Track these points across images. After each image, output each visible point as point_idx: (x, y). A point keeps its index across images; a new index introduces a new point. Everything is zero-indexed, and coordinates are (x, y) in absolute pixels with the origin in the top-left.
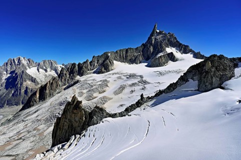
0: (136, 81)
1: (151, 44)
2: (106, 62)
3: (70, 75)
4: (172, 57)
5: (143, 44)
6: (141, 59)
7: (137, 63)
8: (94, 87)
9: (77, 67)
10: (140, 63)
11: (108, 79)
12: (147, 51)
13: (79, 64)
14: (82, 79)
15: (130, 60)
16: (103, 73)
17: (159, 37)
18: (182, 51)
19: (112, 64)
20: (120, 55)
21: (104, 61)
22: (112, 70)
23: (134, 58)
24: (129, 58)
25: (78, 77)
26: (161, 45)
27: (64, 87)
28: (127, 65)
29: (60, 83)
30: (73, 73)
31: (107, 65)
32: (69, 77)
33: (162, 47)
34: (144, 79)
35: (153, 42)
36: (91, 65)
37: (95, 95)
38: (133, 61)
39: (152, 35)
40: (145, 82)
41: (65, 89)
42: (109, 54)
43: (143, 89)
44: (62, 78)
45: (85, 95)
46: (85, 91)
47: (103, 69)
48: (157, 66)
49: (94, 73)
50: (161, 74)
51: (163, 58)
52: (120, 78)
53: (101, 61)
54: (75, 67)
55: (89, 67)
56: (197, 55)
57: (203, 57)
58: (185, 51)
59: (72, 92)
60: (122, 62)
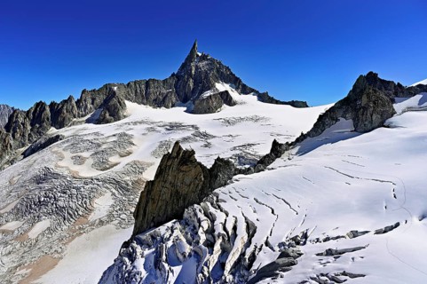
0: (187, 134)
1: (190, 75)
2: (111, 103)
3: (32, 125)
5: (173, 75)
6: (174, 100)
7: (167, 107)
8: (104, 147)
9: (48, 109)
10: (173, 106)
11: (129, 133)
12: (184, 87)
13: (53, 104)
14: (65, 132)
15: (155, 100)
16: (108, 122)
17: (203, 65)
18: (239, 91)
19: (123, 106)
20: (136, 91)
21: (106, 102)
22: (125, 117)
23: (161, 98)
24: (152, 97)
25: (53, 131)
26: (206, 77)
27: (23, 149)
28: (149, 109)
29: (12, 142)
30: (41, 123)
31: (115, 107)
32: (31, 130)
33: (209, 81)
34: (202, 130)
35: (193, 72)
36: (79, 107)
37: (113, 159)
38: (159, 103)
39: (190, 59)
41: (25, 155)
42: (115, 88)
44: (15, 131)
45: (91, 161)
46: (85, 154)
47: (108, 116)
48: (205, 113)
49: (88, 121)
50: (228, 122)
51: (214, 99)
52: (152, 130)
53: (99, 101)
54: (45, 109)
55: (76, 110)
56: (264, 98)
57: (272, 101)
58: (245, 90)
59: (53, 157)
60: (139, 103)
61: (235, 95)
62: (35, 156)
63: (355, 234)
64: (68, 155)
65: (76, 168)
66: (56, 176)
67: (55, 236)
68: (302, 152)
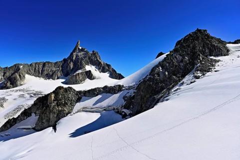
1: (72, 60)
2: (13, 76)
4: (89, 75)
5: (64, 59)
6: (59, 74)
7: (54, 79)
10: (58, 78)
12: (67, 67)
15: (47, 75)
16: (8, 88)
17: (81, 54)
18: (100, 70)
20: (35, 69)
21: (12, 74)
23: (51, 73)
24: (46, 72)
26: (81, 61)
28: (42, 80)
31: (15, 79)
35: (74, 58)
39: (74, 51)
42: (21, 67)
47: (9, 84)
48: (74, 84)
52: (22, 96)
53: (8, 74)
58: (104, 70)
60: (36, 76)
61: (97, 73)
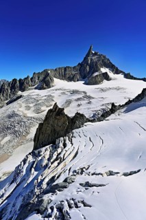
0: (80, 96)
1: (88, 64)
2: (47, 79)
3: (11, 90)
4: (106, 77)
5: (79, 64)
6: (78, 77)
7: (75, 81)
8: (40, 102)
9: (18, 82)
10: (78, 81)
11: (53, 95)
12: (84, 70)
13: (20, 80)
14: (25, 94)
15: (69, 78)
16: (45, 89)
17: (95, 58)
18: (114, 72)
19: (52, 81)
20: (59, 73)
21: (45, 78)
22: (53, 86)
23: (72, 76)
24: (68, 76)
25: (20, 93)
26: (96, 65)
27: (7, 101)
28: (66, 82)
29: (2, 98)
30: (15, 89)
31: (48, 81)
32: (11, 92)
33: (97, 67)
34: (88, 94)
35: (89, 62)
36: (32, 81)
37: (43, 108)
38: (71, 79)
39: (88, 55)
40: (90, 97)
41: (7, 104)
42: (49, 72)
43: (89, 103)
44: (3, 93)
45: (33, 109)
46: (31, 105)
47: (45, 86)
48: (94, 84)
49: (36, 88)
50: (102, 90)
51: (99, 77)
52: (64, 93)
53: (41, 78)
54: (16, 82)
55: (30, 83)
56: (128, 76)
57: (132, 78)
58: (117, 72)
59: (18, 106)
60: (61, 79)
61: (111, 75)
62: (11, 105)
63: (111, 173)
64: (24, 105)
65: (26, 112)
66: (17, 115)
67: (11, 144)
68: (127, 111)
